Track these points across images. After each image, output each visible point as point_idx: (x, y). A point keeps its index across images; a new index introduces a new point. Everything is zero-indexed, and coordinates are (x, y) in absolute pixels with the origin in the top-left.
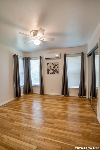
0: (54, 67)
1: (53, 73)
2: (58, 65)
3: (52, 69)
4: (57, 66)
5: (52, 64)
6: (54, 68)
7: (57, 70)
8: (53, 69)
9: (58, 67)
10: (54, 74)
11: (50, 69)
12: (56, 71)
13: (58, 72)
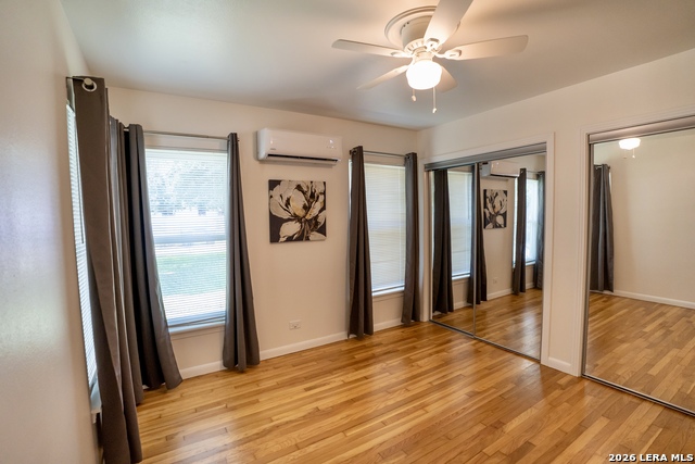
0: (305, 207)
1: (302, 237)
2: (324, 193)
3: (296, 218)
4: (321, 198)
5: (299, 187)
6: (307, 208)
7: (321, 219)
8: (301, 213)
9: (323, 208)
10: (308, 239)
11: (285, 215)
12: (317, 223)
13: (323, 230)
